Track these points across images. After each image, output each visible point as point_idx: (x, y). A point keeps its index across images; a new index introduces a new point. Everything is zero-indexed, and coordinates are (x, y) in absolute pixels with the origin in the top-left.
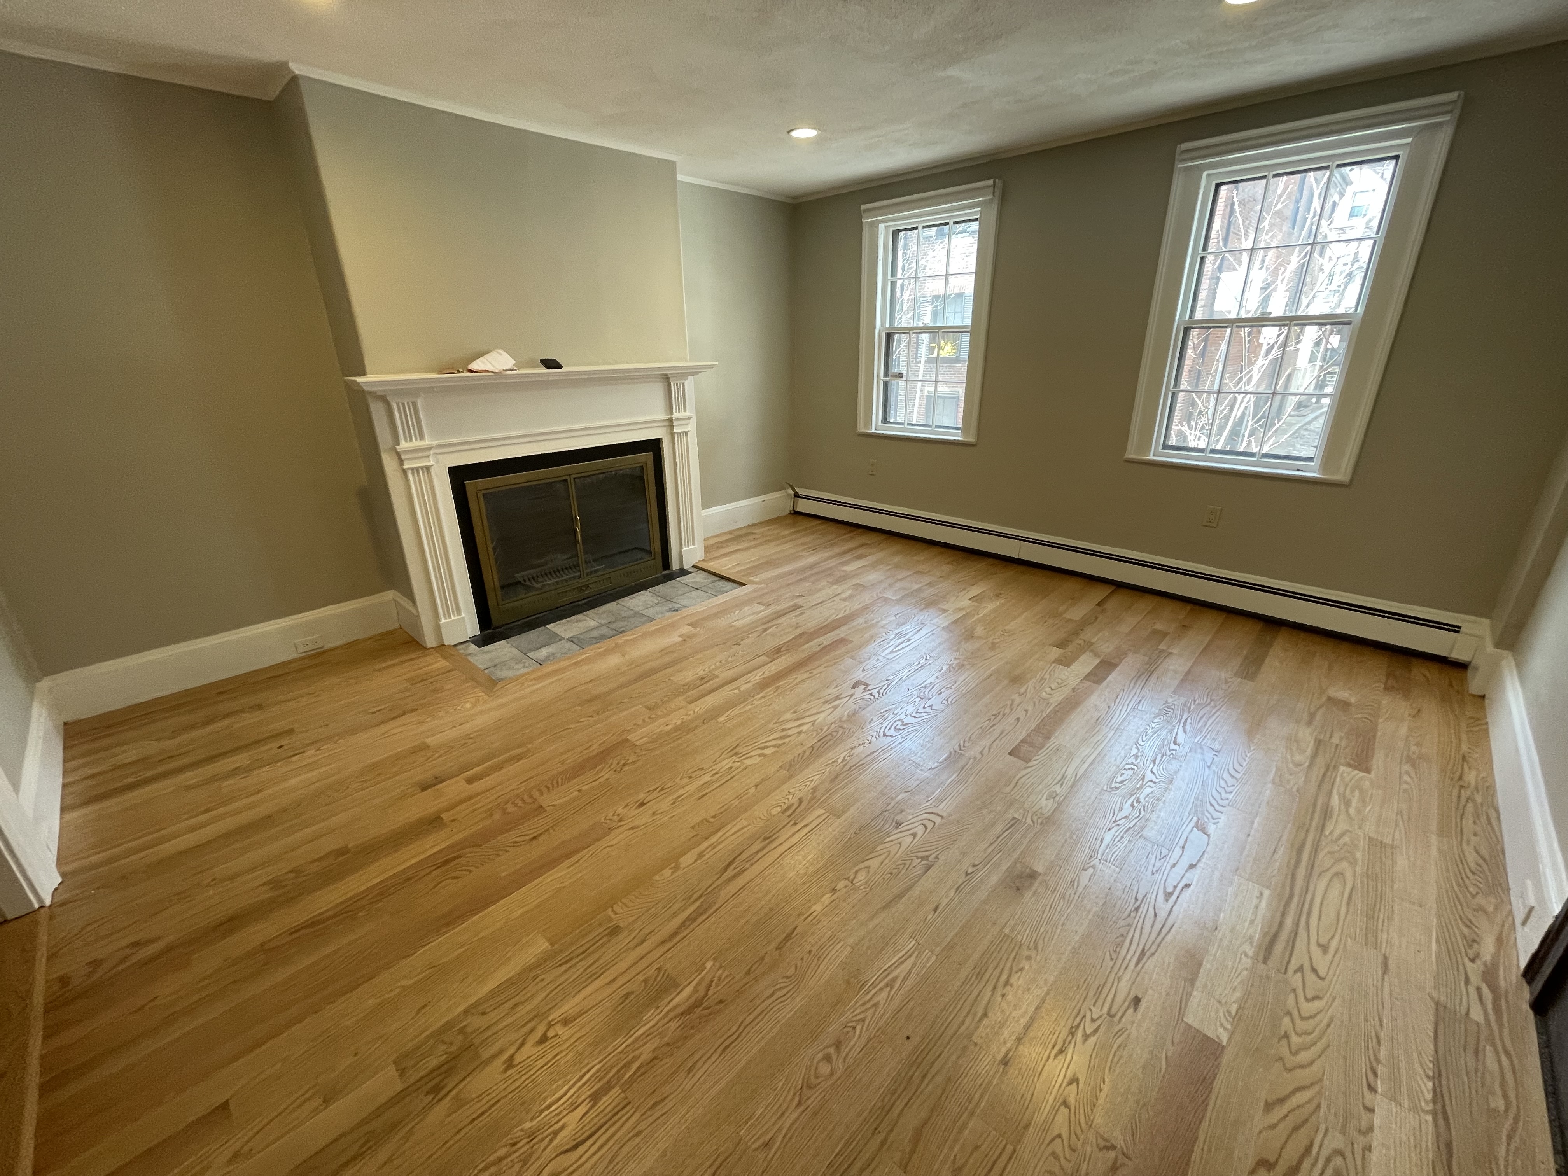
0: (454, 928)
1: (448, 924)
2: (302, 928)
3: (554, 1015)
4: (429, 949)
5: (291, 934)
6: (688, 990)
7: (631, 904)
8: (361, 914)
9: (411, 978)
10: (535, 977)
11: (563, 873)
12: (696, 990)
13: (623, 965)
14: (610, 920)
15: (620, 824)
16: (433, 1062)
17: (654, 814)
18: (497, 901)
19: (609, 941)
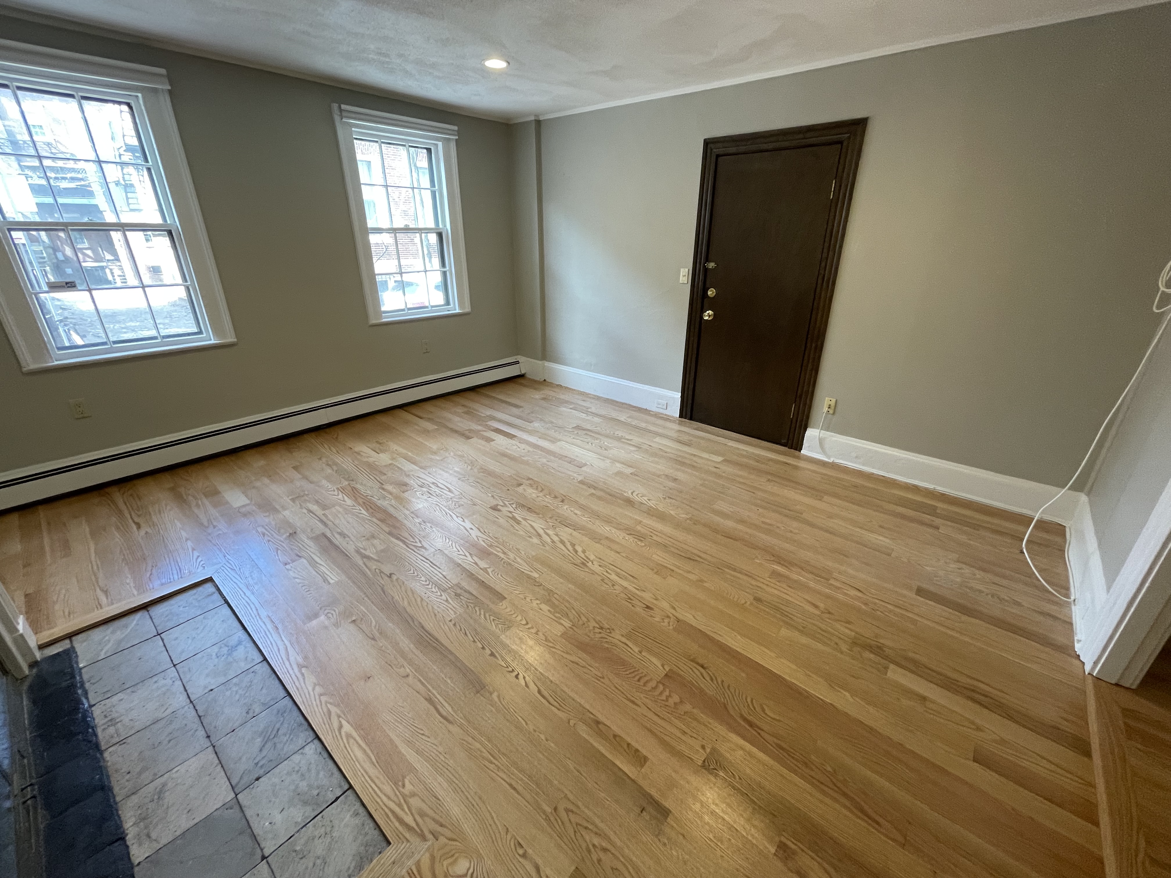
0: (800, 687)
1: (800, 693)
2: (869, 817)
3: (817, 612)
4: (821, 694)
5: (878, 823)
6: (775, 567)
7: (736, 596)
8: (829, 769)
9: (845, 695)
10: (804, 627)
11: (728, 638)
12: (773, 564)
13: (776, 592)
14: (751, 604)
15: (671, 615)
16: (872, 656)
17: (656, 599)
18: (767, 669)
19: (765, 601)
